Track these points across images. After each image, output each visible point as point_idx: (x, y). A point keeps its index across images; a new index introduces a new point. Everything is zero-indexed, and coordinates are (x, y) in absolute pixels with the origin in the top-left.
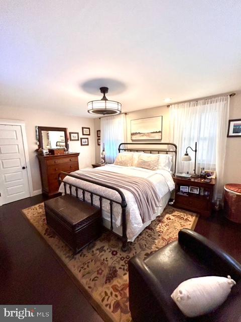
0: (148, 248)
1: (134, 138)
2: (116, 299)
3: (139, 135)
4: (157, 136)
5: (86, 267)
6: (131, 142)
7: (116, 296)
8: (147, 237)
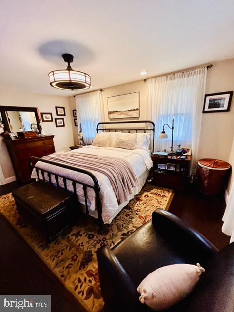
0: (125, 228)
1: (113, 116)
2: (90, 284)
3: (116, 113)
4: (135, 114)
5: (60, 254)
6: (109, 121)
7: (90, 281)
8: (125, 217)
